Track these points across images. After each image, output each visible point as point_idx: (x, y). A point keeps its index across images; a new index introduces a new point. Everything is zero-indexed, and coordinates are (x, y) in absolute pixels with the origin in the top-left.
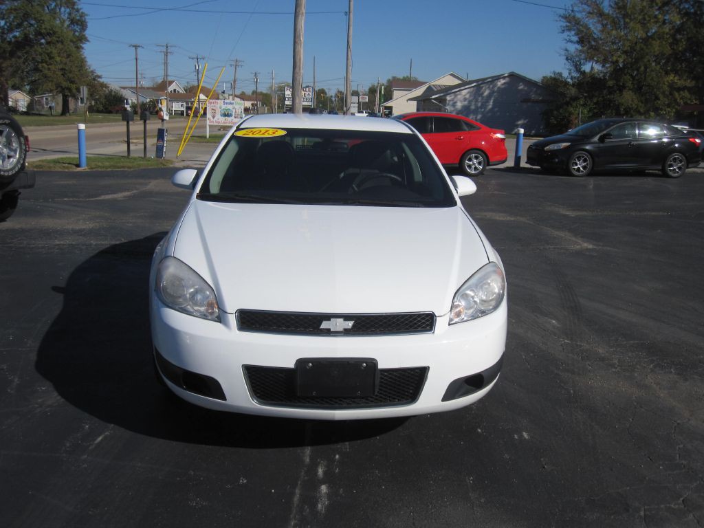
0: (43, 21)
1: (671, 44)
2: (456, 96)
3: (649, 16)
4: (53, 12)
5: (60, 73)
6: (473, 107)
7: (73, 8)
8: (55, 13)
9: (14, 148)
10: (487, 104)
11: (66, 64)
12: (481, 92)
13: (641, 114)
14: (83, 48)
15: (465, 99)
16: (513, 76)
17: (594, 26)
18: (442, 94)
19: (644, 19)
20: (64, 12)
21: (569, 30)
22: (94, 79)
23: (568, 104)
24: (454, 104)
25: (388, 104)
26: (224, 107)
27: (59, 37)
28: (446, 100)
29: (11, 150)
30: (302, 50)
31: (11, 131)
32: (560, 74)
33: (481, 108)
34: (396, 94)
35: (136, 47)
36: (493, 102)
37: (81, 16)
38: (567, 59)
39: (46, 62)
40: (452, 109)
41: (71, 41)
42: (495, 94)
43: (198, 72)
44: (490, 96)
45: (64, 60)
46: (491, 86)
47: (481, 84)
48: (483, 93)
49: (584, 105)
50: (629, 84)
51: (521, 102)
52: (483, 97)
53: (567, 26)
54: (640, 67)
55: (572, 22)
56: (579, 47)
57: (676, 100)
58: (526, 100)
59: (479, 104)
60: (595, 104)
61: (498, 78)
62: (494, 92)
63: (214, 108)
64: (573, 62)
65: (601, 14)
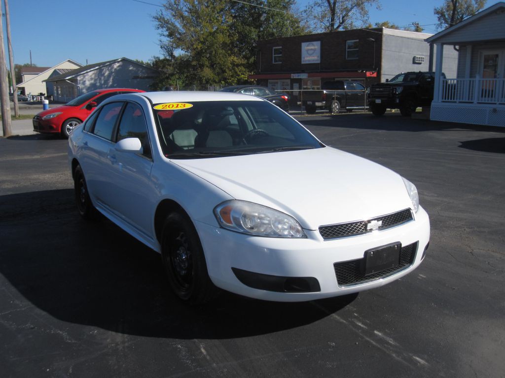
1: (229, 36)
2: (84, 77)
3: (213, 18)
6: (98, 84)
10: (109, 82)
12: (103, 73)
13: (216, 82)
15: (92, 79)
16: (124, 60)
17: (178, 24)
18: (74, 76)
19: (210, 20)
21: (162, 27)
23: (168, 78)
24: (84, 83)
25: (21, 85)
28: (77, 80)
32: (158, 58)
33: (104, 84)
34: (26, 77)
36: (112, 80)
38: (161, 47)
40: (83, 86)
42: (113, 74)
44: (109, 76)
46: (110, 68)
47: (103, 67)
48: (104, 74)
49: (179, 78)
50: (207, 63)
51: (133, 78)
52: (105, 77)
53: (159, 25)
54: (212, 52)
55: (163, 22)
56: (169, 39)
57: (236, 73)
58: (136, 77)
59: (103, 82)
60: (186, 77)
61: (115, 62)
62: (112, 73)
64: (166, 49)
65: (182, 17)
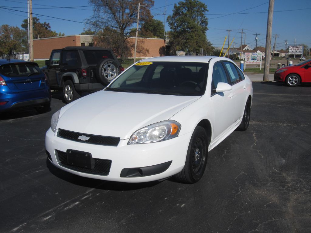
0: (190, 22)
4: (194, 19)
5: (195, 43)
7: (203, 17)
8: (195, 19)
9: (114, 72)
11: (198, 40)
14: (206, 33)
20: (199, 19)
22: (209, 45)
26: (253, 56)
27: (196, 29)
29: (113, 73)
30: (271, 28)
31: (113, 65)
35: (229, 31)
37: (206, 20)
39: (190, 39)
41: (201, 30)
43: (256, 41)
45: (197, 38)
63: (248, 56)
